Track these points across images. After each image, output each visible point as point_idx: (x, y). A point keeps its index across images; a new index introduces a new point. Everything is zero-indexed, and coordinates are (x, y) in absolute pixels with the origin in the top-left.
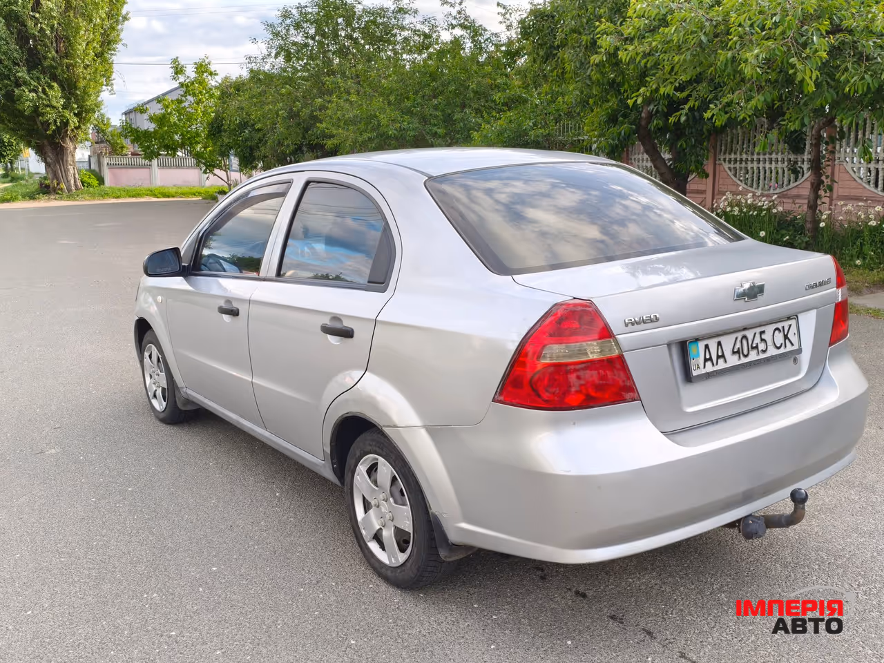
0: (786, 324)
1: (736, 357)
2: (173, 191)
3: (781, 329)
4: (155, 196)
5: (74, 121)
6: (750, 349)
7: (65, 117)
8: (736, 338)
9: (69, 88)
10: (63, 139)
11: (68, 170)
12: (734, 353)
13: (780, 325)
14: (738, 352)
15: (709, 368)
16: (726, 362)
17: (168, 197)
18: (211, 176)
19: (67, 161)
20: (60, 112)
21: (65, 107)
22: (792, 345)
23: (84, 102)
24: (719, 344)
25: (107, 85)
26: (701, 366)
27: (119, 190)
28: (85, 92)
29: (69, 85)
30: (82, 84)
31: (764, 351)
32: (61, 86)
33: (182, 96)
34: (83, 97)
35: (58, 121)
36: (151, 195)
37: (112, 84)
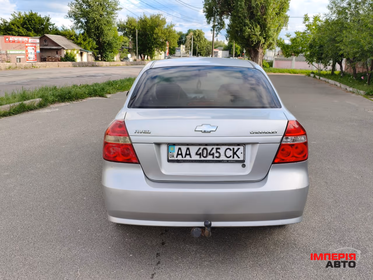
0: (236, 148)
1: (199, 156)
2: (298, 71)
3: (232, 149)
4: (290, 73)
5: (263, 40)
6: (208, 154)
7: (260, 39)
8: (200, 149)
9: (264, 28)
10: (258, 48)
11: (258, 60)
12: (197, 154)
13: (231, 147)
14: (200, 154)
15: (180, 158)
16: (191, 157)
17: (295, 73)
18: (311, 65)
19: (258, 57)
20: (258, 37)
21: (260, 35)
22: (239, 158)
23: (268, 33)
24: (188, 149)
25: (285, 26)
26: (175, 156)
27: (276, 69)
28: (269, 29)
29: (264, 26)
30: (269, 25)
31: (217, 157)
32: (261, 27)
33: (306, 31)
34: (268, 31)
35: (257, 41)
36: (288, 73)
37: (287, 26)
